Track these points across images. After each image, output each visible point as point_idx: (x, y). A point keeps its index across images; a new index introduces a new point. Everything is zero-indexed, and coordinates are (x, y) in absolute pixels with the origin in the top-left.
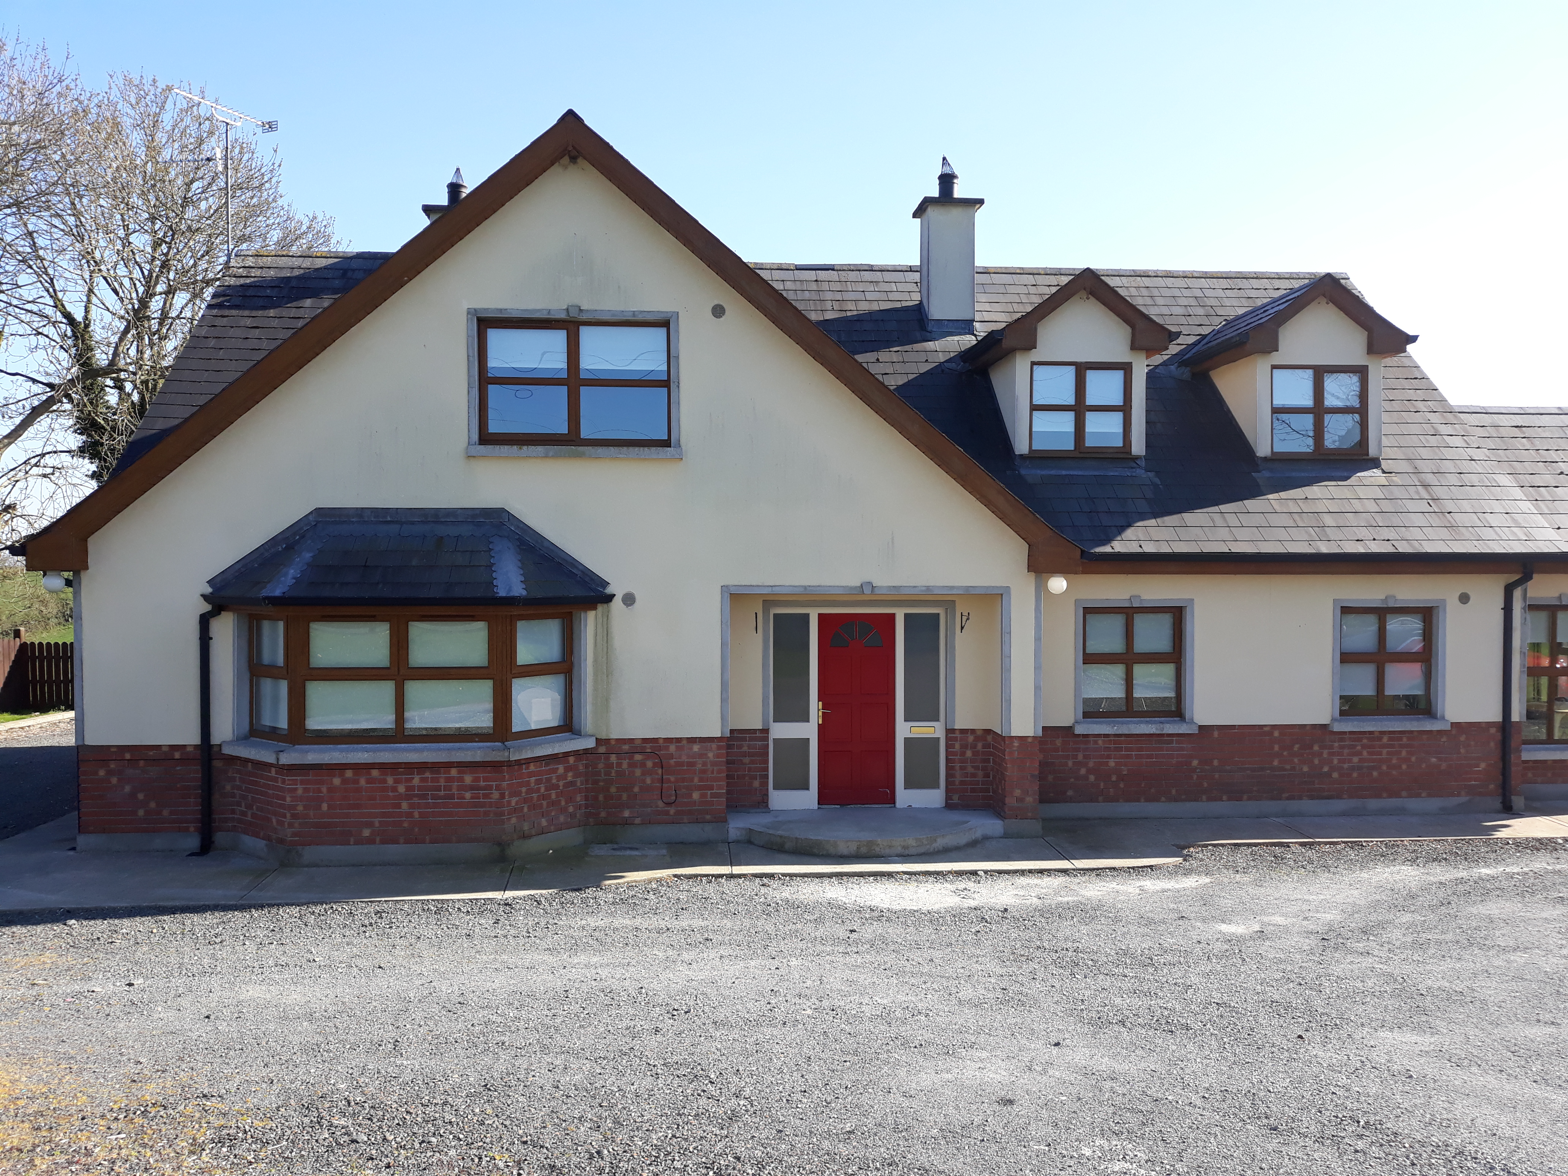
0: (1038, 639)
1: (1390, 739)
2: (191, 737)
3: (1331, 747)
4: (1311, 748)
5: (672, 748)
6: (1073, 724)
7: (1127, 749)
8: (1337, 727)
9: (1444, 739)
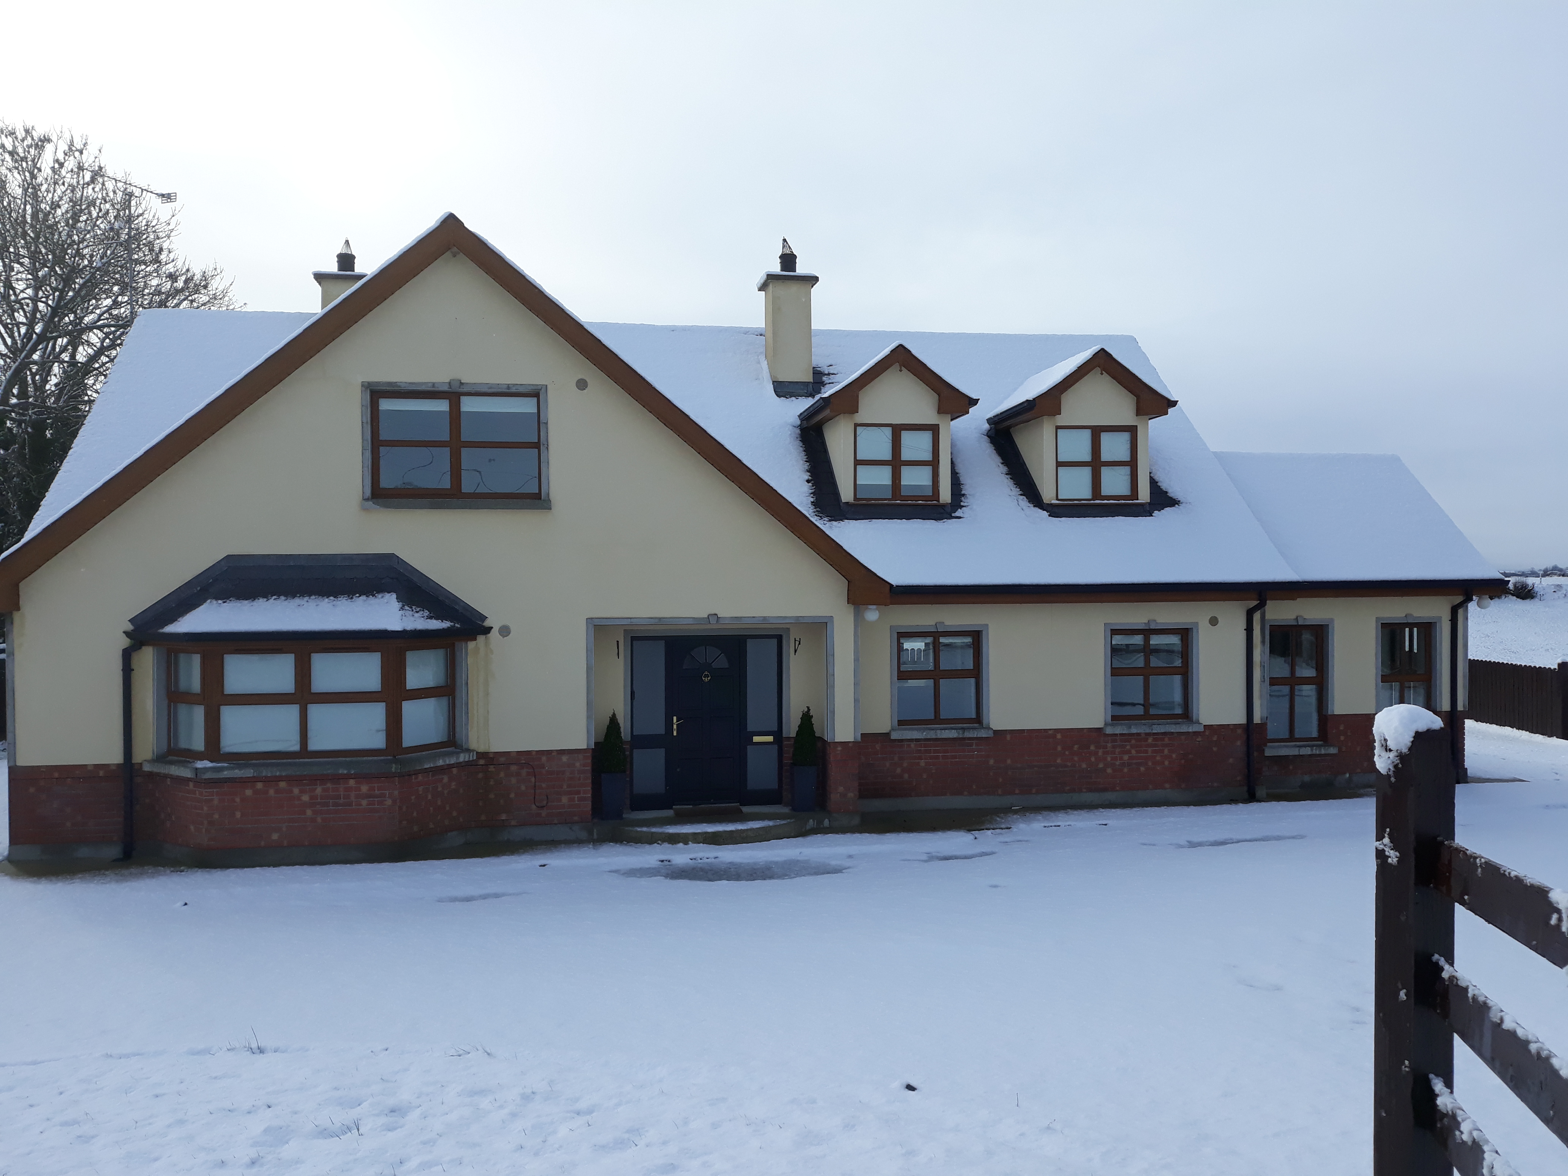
0: (856, 660)
1: (1154, 739)
2: (115, 757)
3: (1105, 747)
4: (1089, 748)
5: (544, 758)
6: (890, 731)
7: (935, 751)
8: (1109, 731)
9: (1199, 739)
